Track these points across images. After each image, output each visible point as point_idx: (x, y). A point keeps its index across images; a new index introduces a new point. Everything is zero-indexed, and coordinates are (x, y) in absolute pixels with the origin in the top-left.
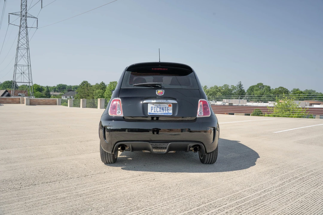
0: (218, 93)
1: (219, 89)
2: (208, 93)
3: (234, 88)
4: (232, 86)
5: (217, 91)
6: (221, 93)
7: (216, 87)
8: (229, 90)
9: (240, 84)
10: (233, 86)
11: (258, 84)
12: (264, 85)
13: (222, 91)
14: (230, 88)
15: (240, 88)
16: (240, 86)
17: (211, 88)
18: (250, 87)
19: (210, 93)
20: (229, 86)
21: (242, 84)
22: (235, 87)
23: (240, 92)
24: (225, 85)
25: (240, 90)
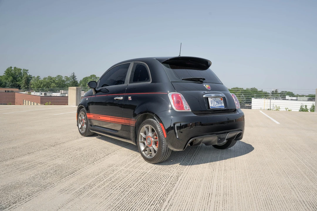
0: (53, 83)
1: (53, 80)
2: (41, 84)
3: (67, 79)
4: (65, 77)
5: (51, 82)
6: (55, 84)
7: (50, 78)
8: (63, 81)
9: (74, 75)
10: (67, 77)
11: (91, 76)
12: (96, 76)
13: (56, 82)
14: (63, 79)
15: (73, 79)
16: (74, 77)
17: (45, 79)
18: (84, 78)
19: (44, 84)
20: (62, 77)
21: (75, 75)
22: (69, 78)
23: (74, 83)
24: (58, 76)
25: (74, 81)
